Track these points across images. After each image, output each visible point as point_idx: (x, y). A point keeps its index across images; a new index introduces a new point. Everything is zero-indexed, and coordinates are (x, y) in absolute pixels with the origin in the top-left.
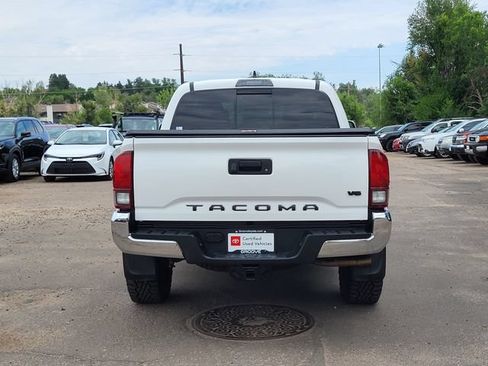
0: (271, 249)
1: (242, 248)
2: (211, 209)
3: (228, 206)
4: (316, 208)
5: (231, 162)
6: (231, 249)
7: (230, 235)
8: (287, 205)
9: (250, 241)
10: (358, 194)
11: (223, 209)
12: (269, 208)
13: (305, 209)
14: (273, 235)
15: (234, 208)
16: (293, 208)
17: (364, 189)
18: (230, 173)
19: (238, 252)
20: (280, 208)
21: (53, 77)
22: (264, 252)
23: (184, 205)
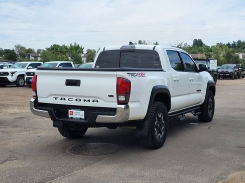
0: (83, 117)
1: (73, 116)
2: (61, 99)
3: (67, 98)
4: (98, 102)
5: (67, 80)
6: (70, 116)
7: (69, 111)
8: (87, 99)
9: (76, 114)
10: (112, 96)
11: (65, 100)
12: (80, 100)
13: (93, 101)
14: (84, 112)
15: (68, 100)
16: (89, 101)
17: (115, 94)
18: (66, 85)
19: (72, 118)
20: (85, 101)
21: (195, 40)
22: (81, 119)
23: (52, 97)
